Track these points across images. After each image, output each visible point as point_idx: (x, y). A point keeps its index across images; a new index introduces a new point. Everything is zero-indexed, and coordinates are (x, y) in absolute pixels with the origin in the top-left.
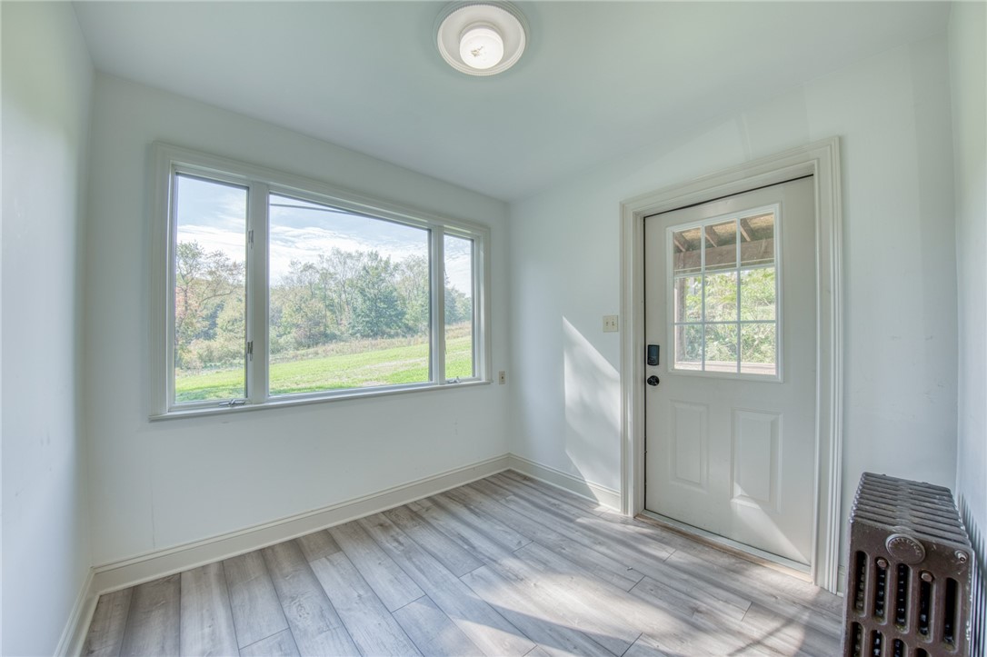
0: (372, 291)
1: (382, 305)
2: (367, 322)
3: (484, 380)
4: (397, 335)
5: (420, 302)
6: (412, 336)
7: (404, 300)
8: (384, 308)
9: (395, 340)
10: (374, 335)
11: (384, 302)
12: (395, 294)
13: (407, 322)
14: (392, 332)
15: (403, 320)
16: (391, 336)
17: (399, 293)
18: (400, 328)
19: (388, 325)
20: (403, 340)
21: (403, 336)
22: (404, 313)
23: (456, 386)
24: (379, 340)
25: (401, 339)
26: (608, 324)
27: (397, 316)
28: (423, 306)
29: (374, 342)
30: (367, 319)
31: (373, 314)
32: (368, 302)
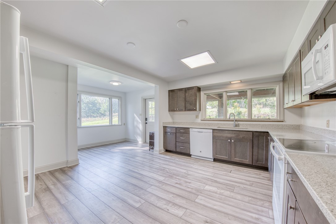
0: (86, 100)
1: (91, 106)
2: (84, 112)
3: (120, 124)
4: (97, 117)
5: (106, 105)
6: (103, 117)
7: (100, 103)
8: (91, 107)
9: (96, 118)
10: (87, 117)
11: (91, 105)
12: (96, 102)
13: (101, 112)
14: (95, 115)
15: (100, 111)
16: (94, 117)
17: (97, 101)
18: (98, 114)
19: (93, 113)
20: (100, 118)
21: (100, 117)
22: (100, 109)
23: (115, 125)
24: (90, 118)
25: (99, 118)
26: (140, 115)
27: (97, 110)
28: (108, 106)
29: (87, 119)
30: (84, 111)
31: (87, 109)
32: (84, 104)
